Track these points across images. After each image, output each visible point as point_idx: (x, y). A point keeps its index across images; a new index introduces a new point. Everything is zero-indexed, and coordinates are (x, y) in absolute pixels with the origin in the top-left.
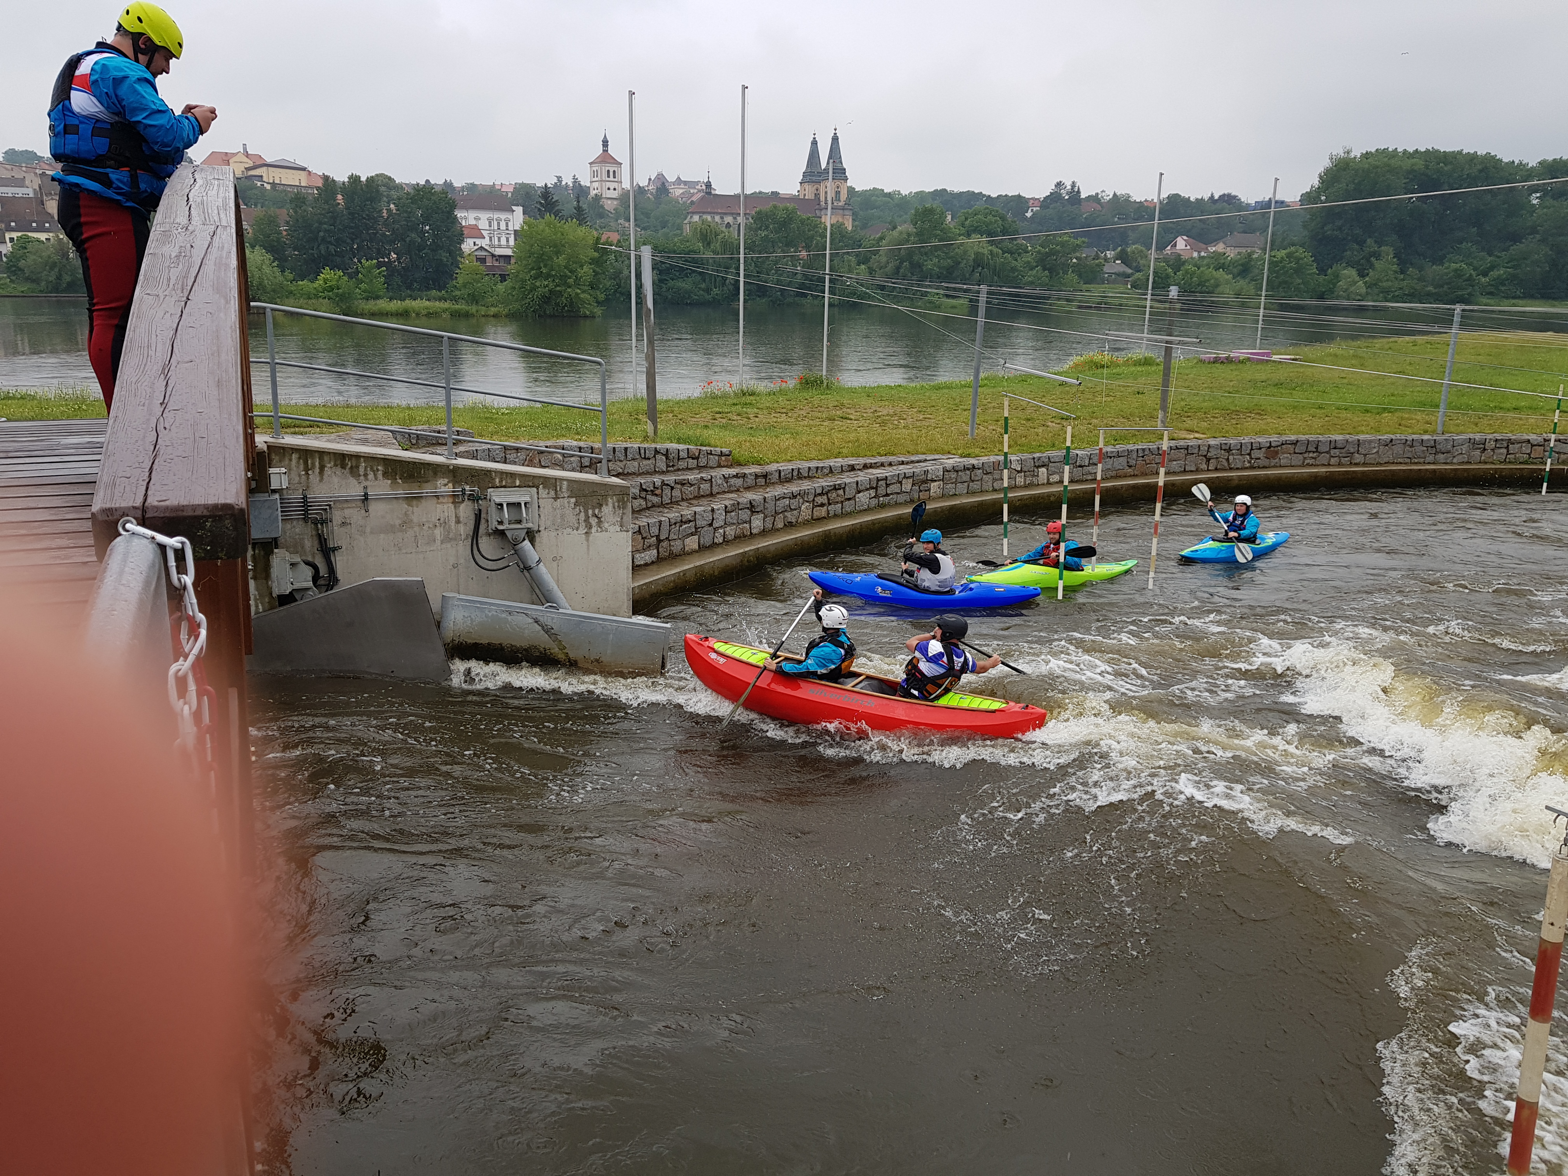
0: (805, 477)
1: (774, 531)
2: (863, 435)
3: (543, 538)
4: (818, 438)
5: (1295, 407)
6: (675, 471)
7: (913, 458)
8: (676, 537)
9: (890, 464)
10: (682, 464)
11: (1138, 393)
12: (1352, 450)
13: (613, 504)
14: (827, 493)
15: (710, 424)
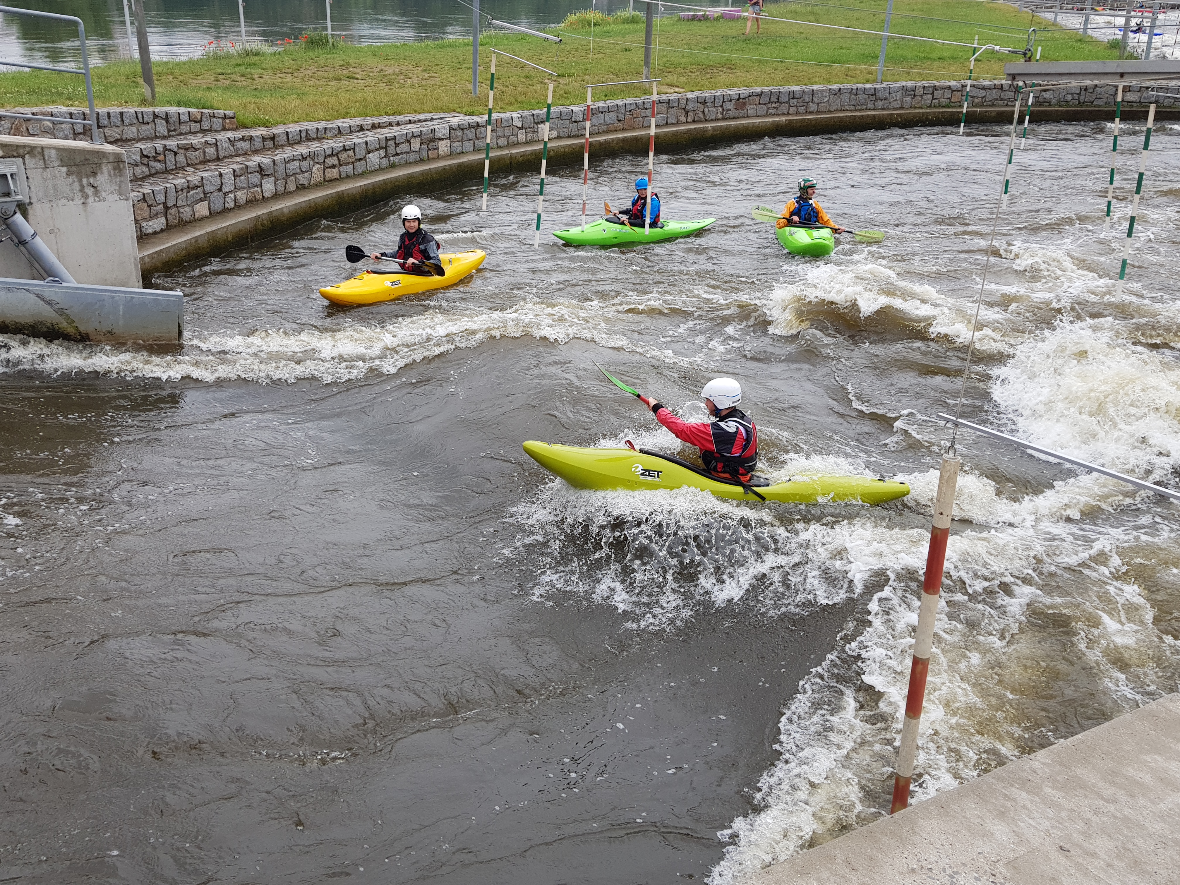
0: (314, 139)
1: (286, 194)
2: (369, 94)
3: (36, 211)
4: (325, 99)
5: (760, 61)
6: (178, 135)
7: (422, 117)
8: (185, 204)
9: (398, 124)
10: (184, 128)
11: (626, 50)
12: (807, 100)
13: (109, 173)
14: (337, 154)
15: (210, 86)
